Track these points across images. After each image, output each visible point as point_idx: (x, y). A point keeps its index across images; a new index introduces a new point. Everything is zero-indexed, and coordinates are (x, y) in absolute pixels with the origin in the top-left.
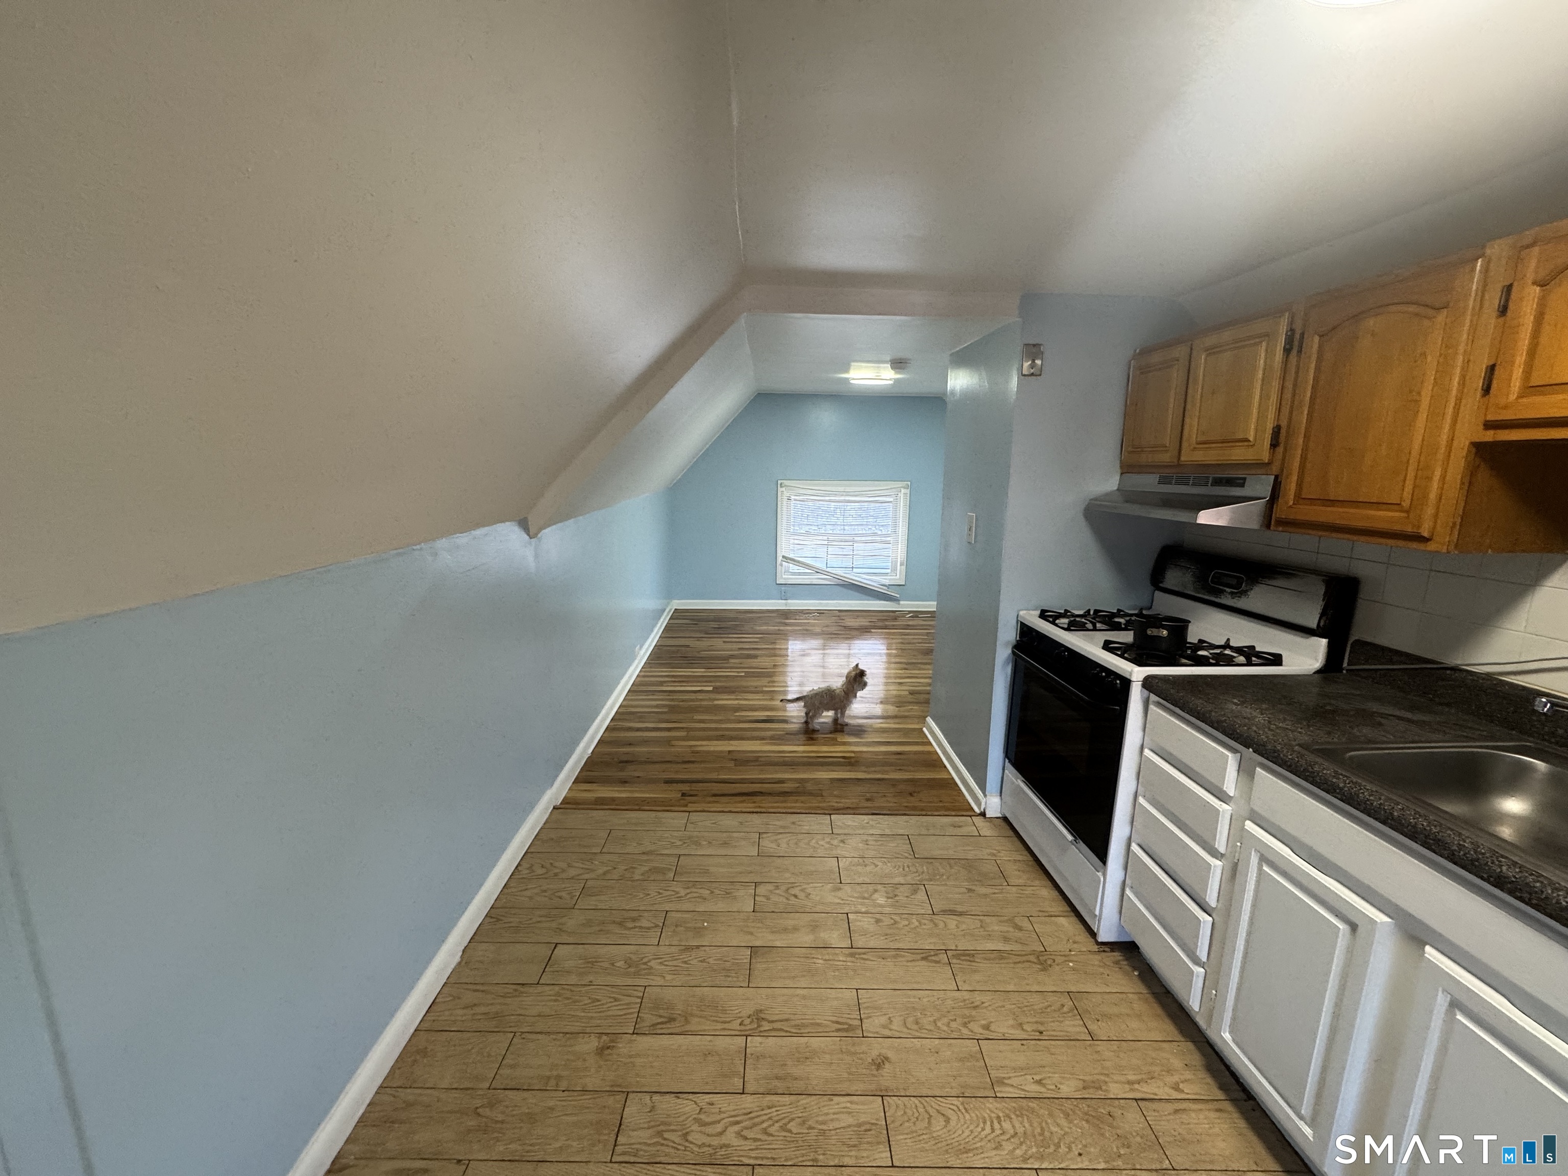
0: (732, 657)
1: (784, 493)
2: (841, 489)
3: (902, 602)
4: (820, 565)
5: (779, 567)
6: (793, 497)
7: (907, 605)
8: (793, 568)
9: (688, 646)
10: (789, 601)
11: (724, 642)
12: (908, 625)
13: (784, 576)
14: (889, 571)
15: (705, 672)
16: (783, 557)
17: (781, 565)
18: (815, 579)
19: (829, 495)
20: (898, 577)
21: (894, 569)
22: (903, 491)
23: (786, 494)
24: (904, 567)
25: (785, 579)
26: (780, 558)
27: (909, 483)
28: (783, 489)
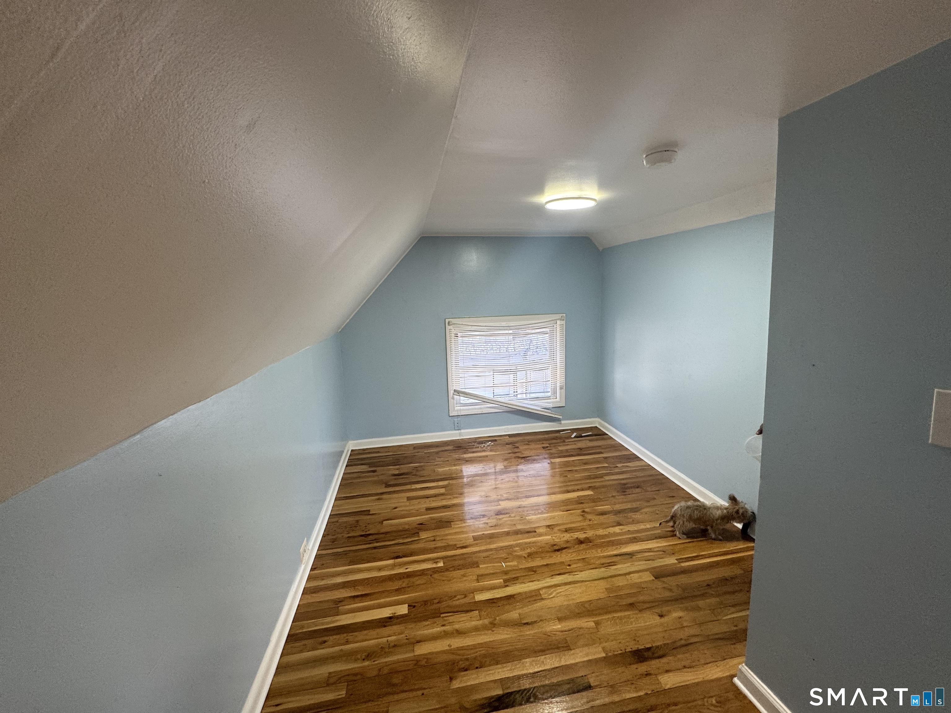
0: (422, 527)
1: (451, 330)
2: (504, 324)
3: (563, 422)
4: (488, 394)
5: (451, 401)
6: (459, 334)
7: (568, 424)
8: (464, 400)
9: (367, 513)
10: (462, 431)
11: (409, 499)
12: (581, 449)
13: (456, 408)
14: (549, 394)
15: (394, 566)
16: (455, 391)
17: (453, 398)
18: (485, 408)
19: (490, 330)
20: (558, 400)
21: (555, 392)
22: (558, 322)
23: (453, 331)
24: (563, 391)
25: (457, 410)
26: (451, 392)
27: (564, 315)
28: (451, 327)
